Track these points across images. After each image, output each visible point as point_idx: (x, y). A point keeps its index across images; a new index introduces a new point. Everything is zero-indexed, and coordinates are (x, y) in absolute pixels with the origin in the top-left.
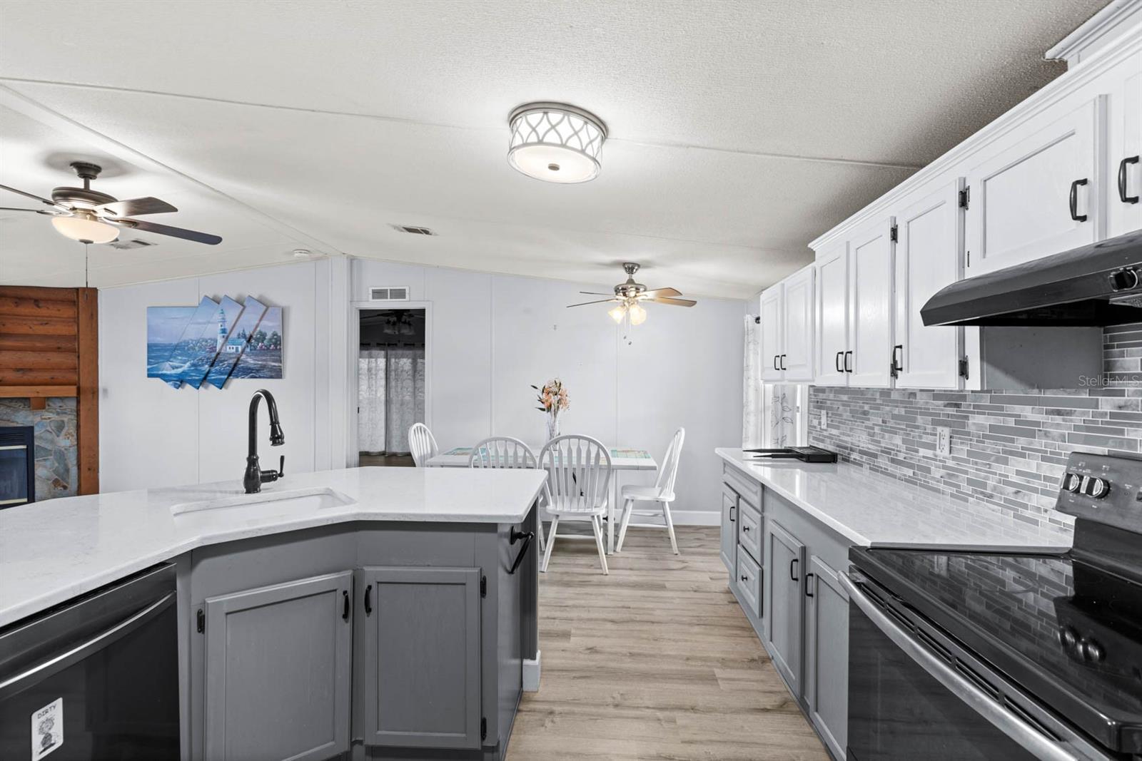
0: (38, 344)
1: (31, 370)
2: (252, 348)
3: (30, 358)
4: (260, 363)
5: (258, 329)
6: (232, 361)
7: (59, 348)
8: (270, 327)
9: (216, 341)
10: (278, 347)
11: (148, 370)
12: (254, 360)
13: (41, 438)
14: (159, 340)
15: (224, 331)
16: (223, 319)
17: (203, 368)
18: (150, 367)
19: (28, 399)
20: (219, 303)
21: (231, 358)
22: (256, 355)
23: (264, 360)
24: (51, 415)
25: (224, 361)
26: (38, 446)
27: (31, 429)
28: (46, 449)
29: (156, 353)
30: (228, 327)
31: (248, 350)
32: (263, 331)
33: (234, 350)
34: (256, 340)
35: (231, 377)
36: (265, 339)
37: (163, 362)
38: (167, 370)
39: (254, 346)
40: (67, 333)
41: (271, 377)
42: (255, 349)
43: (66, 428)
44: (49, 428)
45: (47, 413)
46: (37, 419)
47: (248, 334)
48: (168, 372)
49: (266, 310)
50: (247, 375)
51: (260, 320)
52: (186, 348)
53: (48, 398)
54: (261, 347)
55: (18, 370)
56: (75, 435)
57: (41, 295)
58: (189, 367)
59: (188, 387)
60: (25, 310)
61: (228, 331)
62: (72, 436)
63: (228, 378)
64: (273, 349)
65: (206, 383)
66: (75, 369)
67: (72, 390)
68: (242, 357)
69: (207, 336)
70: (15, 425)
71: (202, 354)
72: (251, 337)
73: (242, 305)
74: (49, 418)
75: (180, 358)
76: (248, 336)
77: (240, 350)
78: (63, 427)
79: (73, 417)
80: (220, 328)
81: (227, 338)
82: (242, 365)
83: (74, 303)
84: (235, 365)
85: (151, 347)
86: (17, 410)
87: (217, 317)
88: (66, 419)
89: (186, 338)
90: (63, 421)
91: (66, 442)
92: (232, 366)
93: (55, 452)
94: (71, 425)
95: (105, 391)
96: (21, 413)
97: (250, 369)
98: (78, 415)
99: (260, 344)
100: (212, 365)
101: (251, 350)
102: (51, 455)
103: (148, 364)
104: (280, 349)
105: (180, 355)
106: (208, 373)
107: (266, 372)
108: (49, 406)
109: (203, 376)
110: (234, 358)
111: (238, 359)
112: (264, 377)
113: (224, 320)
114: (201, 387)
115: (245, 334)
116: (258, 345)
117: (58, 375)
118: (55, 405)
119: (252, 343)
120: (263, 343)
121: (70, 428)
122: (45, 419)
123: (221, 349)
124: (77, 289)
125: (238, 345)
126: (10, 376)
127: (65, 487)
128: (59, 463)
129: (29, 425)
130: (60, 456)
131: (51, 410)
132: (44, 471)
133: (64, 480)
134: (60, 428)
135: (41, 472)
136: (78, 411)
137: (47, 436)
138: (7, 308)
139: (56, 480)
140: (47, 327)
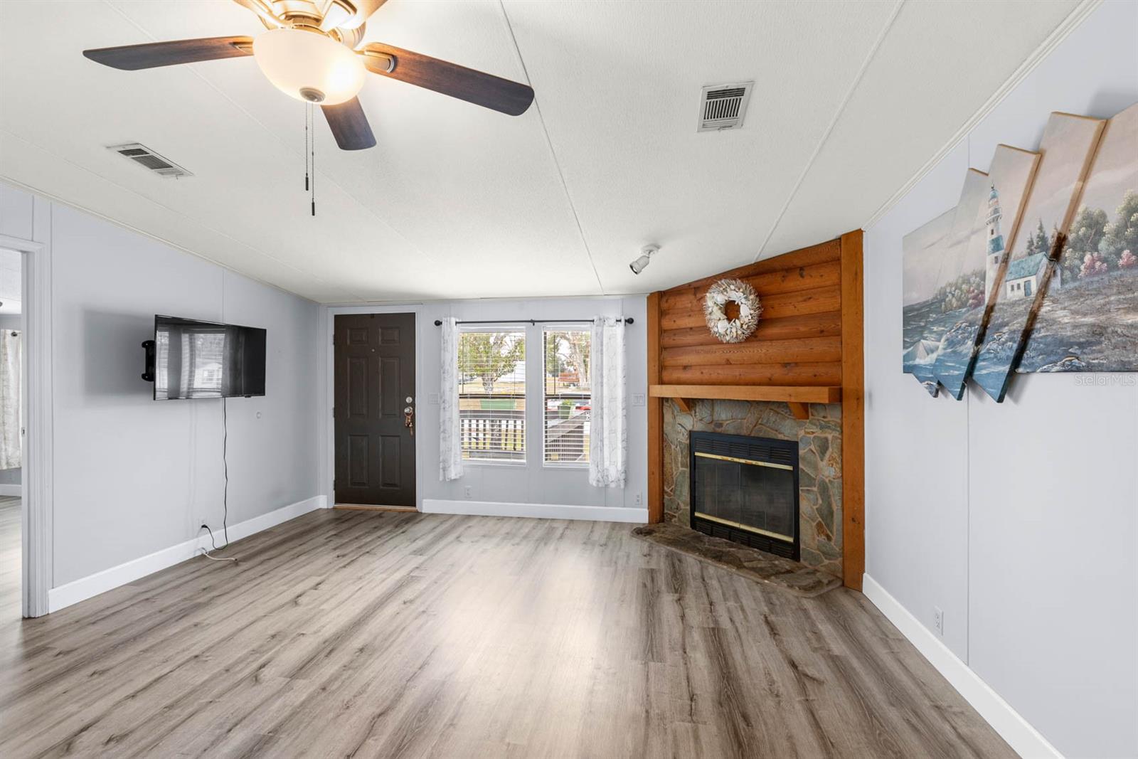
0: (802, 329)
1: (796, 364)
2: (1067, 273)
3: (796, 349)
4: (1089, 320)
5: (1081, 209)
6: (1020, 323)
7: (822, 332)
8: (1115, 187)
9: (983, 276)
12: (1074, 313)
13: (804, 459)
14: (915, 297)
15: (996, 244)
16: (996, 211)
20: (987, 175)
21: (1016, 316)
23: (1100, 310)
24: (814, 429)
26: (802, 469)
27: (796, 444)
28: (811, 477)
30: (1005, 230)
31: (1056, 283)
32: (1095, 210)
33: (1021, 293)
34: (1074, 248)
35: (1020, 370)
36: (1100, 234)
39: (1071, 269)
42: (1074, 278)
43: (830, 449)
44: (812, 447)
45: (811, 426)
46: (802, 433)
47: (1051, 235)
50: (1055, 363)
51: (1085, 177)
52: (943, 305)
54: (1092, 267)
55: (785, 365)
56: (840, 461)
58: (945, 349)
59: (947, 396)
60: (793, 283)
61: (1005, 243)
62: (837, 463)
66: (837, 362)
68: (1043, 310)
69: (968, 270)
70: (781, 437)
72: (1061, 241)
73: (1037, 151)
74: (813, 433)
76: (1051, 241)
77: (1034, 288)
78: (827, 448)
79: (837, 434)
80: (989, 237)
81: (1006, 260)
83: (837, 261)
84: (1027, 334)
86: (784, 418)
87: (985, 211)
88: (830, 437)
89: (943, 283)
90: (826, 439)
91: (828, 470)
92: (1018, 337)
93: (820, 485)
94: (835, 445)
95: (870, 396)
96: (788, 421)
98: (842, 434)
99: (1088, 258)
100: (980, 340)
101: (1063, 282)
102: (815, 486)
108: (812, 415)
109: (964, 368)
111: (1033, 317)
115: (1043, 239)
116: (1083, 262)
117: (821, 370)
118: (818, 415)
119: (1066, 259)
120: (1097, 250)
121: (832, 451)
122: (808, 433)
123: (995, 295)
124: (840, 239)
125: (1030, 275)
126: (778, 373)
127: (829, 538)
128: (822, 499)
129: (794, 439)
130: (824, 490)
131: (814, 421)
132: (808, 505)
133: (828, 525)
134: (824, 448)
135: (806, 506)
136: (841, 427)
137: (810, 456)
138: (773, 286)
139: (819, 525)
140: (811, 303)
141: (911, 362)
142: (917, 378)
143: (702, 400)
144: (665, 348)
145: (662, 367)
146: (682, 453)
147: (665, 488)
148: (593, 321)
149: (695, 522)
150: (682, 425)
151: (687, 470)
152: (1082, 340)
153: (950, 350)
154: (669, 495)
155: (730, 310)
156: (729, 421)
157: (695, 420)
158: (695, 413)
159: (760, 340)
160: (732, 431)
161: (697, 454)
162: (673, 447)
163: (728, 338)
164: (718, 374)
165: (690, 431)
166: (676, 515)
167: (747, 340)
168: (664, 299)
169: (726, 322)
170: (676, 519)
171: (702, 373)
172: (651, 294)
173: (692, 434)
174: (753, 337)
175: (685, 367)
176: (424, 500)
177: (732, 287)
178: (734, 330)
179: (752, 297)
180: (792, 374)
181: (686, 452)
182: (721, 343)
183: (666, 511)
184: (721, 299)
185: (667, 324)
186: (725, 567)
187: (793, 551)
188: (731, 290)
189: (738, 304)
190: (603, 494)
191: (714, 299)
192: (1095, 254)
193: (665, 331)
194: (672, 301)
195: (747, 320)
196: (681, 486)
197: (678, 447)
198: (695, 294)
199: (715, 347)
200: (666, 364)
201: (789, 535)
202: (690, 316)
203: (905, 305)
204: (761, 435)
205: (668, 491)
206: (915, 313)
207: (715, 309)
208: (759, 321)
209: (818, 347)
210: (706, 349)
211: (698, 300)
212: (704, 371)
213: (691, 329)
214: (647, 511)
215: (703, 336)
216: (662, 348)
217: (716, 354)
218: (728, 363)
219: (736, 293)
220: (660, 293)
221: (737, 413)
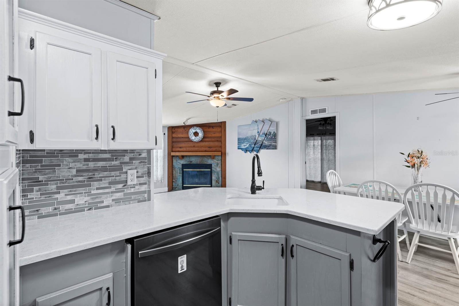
0: (213, 140)
1: (211, 147)
3: (211, 144)
4: (269, 143)
5: (269, 131)
6: (261, 143)
7: (217, 140)
8: (272, 130)
9: (256, 136)
10: (275, 137)
11: (238, 147)
12: (268, 142)
13: (213, 168)
14: (241, 137)
15: (258, 132)
17: (252, 146)
19: (211, 156)
20: (257, 122)
23: (271, 142)
24: (215, 161)
25: (258, 143)
26: (213, 170)
27: (212, 164)
28: (215, 171)
29: (240, 141)
30: (259, 131)
31: (265, 139)
32: (270, 131)
33: (261, 139)
34: (268, 135)
35: (261, 149)
36: (271, 134)
37: (242, 144)
40: (219, 136)
41: (273, 149)
42: (268, 138)
44: (215, 165)
46: (213, 162)
47: (265, 133)
48: (243, 147)
49: (271, 124)
50: (265, 148)
51: (269, 128)
52: (248, 139)
53: (215, 156)
54: (270, 138)
55: (209, 147)
57: (214, 125)
58: (249, 146)
59: (248, 152)
60: (211, 129)
61: (259, 132)
62: (220, 167)
63: (259, 149)
64: (274, 138)
65: (253, 151)
66: (221, 147)
67: (220, 153)
68: (264, 142)
69: (253, 135)
70: (208, 163)
71: (252, 141)
72: (266, 134)
73: (263, 122)
75: (246, 142)
76: (265, 134)
77: (263, 139)
79: (220, 162)
80: (257, 131)
81: (259, 135)
82: (264, 145)
83: (221, 127)
84: (262, 144)
85: (239, 139)
87: (256, 127)
88: (219, 162)
89: (248, 135)
90: (218, 163)
91: (219, 169)
92: (261, 145)
95: (228, 154)
96: (209, 160)
97: (266, 146)
98: (221, 161)
100: (255, 145)
101: (266, 139)
102: (216, 173)
103: (238, 145)
104: (276, 138)
106: (254, 147)
107: (271, 147)
109: (252, 149)
111: (263, 142)
112: (270, 149)
113: (258, 129)
114: (252, 153)
115: (264, 133)
117: (217, 149)
120: (270, 136)
121: (220, 165)
123: (257, 139)
124: (221, 122)
125: (262, 137)
126: (207, 149)
127: (219, 183)
129: (211, 163)
130: (218, 174)
131: (216, 159)
134: (218, 165)
135: (213, 178)
136: (221, 160)
137: (215, 167)
138: (207, 129)
139: (217, 181)
140: (215, 134)
141: (240, 147)
142: (241, 150)
143: (186, 156)
145: (172, 147)
146: (179, 170)
147: (173, 181)
150: (178, 164)
151: (181, 175)
154: (175, 182)
155: (196, 134)
156: (194, 161)
157: (184, 161)
158: (184, 159)
159: (203, 142)
160: (195, 163)
161: (184, 170)
162: (176, 169)
163: (195, 141)
164: (191, 149)
165: (182, 164)
166: (177, 187)
167: (200, 141)
168: (173, 129)
169: (194, 136)
172: (169, 127)
173: (183, 165)
175: (180, 147)
177: (198, 129)
178: (197, 139)
179: (202, 132)
180: (211, 149)
181: (181, 170)
182: (193, 142)
183: (173, 187)
184: (194, 131)
185: (174, 135)
189: (198, 133)
191: (192, 131)
193: (173, 137)
194: (176, 129)
195: (200, 137)
196: (179, 179)
200: (174, 146)
201: (209, 185)
202: (182, 134)
204: (203, 163)
205: (175, 181)
206: (241, 139)
207: (192, 133)
208: (203, 137)
209: (217, 144)
210: (188, 143)
211: (185, 130)
212: (187, 148)
213: (182, 137)
214: (167, 188)
215: (187, 140)
216: (173, 142)
217: (191, 144)
218: (194, 146)
219: (199, 130)
220: (172, 127)
221: (196, 158)
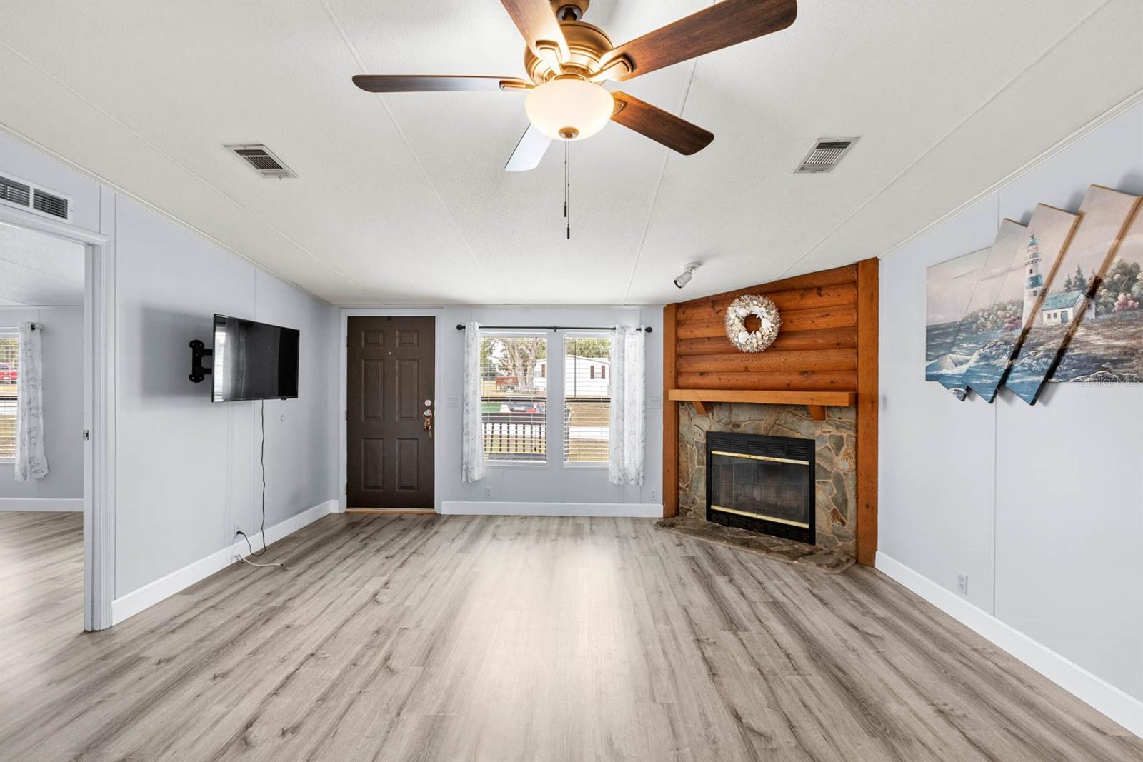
0: (820, 341)
1: (813, 372)
2: (1101, 308)
3: (813, 359)
5: (1116, 260)
6: (1057, 343)
7: (838, 344)
9: (1021, 305)
11: (928, 368)
13: (820, 455)
14: (941, 318)
15: (1035, 281)
16: (1035, 255)
17: (999, 363)
18: (929, 363)
19: (810, 406)
20: (1026, 226)
21: (1051, 338)
22: (1111, 324)
23: (1131, 337)
24: (830, 428)
26: (818, 464)
27: (812, 442)
28: (826, 470)
30: (1044, 270)
31: (1090, 315)
32: (1130, 261)
33: (1058, 320)
34: (1109, 289)
35: (1053, 380)
36: (1134, 280)
37: (945, 354)
38: (948, 369)
39: (1105, 304)
40: (846, 324)
42: (1108, 311)
43: (845, 447)
44: (828, 445)
45: (827, 426)
46: (818, 432)
47: (1088, 278)
49: (1138, 206)
50: (1088, 375)
51: (1121, 236)
52: (974, 326)
53: (829, 407)
54: (1125, 304)
55: (803, 372)
56: (854, 457)
57: (822, 280)
58: (977, 362)
59: (978, 398)
60: (811, 300)
61: (1043, 281)
62: (851, 457)
63: (1045, 382)
65: (1006, 392)
66: (853, 370)
67: (843, 398)
68: (1077, 334)
69: (1004, 299)
70: (798, 436)
71: (998, 335)
72: (1097, 282)
73: (1076, 213)
74: (829, 432)
75: (965, 345)
76: (1089, 282)
77: (1071, 316)
78: (842, 445)
79: (852, 433)
80: (1028, 275)
81: (1043, 294)
82: (1076, 352)
83: (854, 283)
84: (1061, 352)
86: (801, 420)
87: (1024, 254)
88: (845, 435)
89: (974, 308)
90: (841, 437)
91: (843, 465)
92: (1054, 354)
93: (835, 477)
94: (849, 443)
95: (885, 399)
96: (804, 423)
98: (857, 432)
99: (1121, 297)
100: (1015, 355)
101: (1097, 314)
102: (830, 478)
103: (927, 360)
105: (964, 340)
106: (1009, 370)
108: (828, 416)
109: (998, 378)
110: (1056, 337)
111: (1068, 339)
112: (1131, 380)
113: (1035, 259)
115: (1082, 281)
116: (1117, 300)
117: (838, 378)
118: (835, 415)
119: (1101, 297)
120: (1130, 292)
121: (848, 447)
122: (825, 432)
123: (1031, 320)
124: (857, 264)
125: (1067, 307)
126: (796, 379)
127: (843, 523)
128: (837, 490)
129: (811, 438)
130: (839, 481)
131: (830, 422)
132: (823, 496)
133: (842, 512)
134: (839, 444)
135: (821, 496)
136: (857, 426)
137: (826, 453)
138: (792, 301)
139: (834, 512)
140: (827, 319)
141: (935, 372)
142: (944, 385)
143: (720, 403)
144: (681, 356)
145: (678, 373)
146: (698, 451)
147: (681, 485)
148: (615, 329)
149: (711, 515)
150: (697, 428)
151: (704, 468)
152: (1114, 358)
153: (982, 363)
154: (684, 491)
155: (751, 323)
156: (748, 423)
157: (713, 421)
158: (713, 415)
159: (778, 350)
160: (750, 431)
161: (713, 452)
162: (689, 446)
163: (748, 348)
164: (737, 380)
165: (707, 432)
166: (692, 509)
167: (767, 350)
168: (681, 311)
169: (746, 333)
170: (692, 513)
171: (720, 379)
172: (668, 305)
173: (709, 435)
174: (773, 348)
175: (702, 374)
176: (443, 502)
177: (755, 302)
178: (754, 341)
179: (773, 312)
180: (810, 381)
181: (703, 451)
182: (741, 352)
183: (680, 506)
184: (743, 312)
185: (683, 333)
186: (755, 552)
187: (808, 536)
188: (754, 305)
189: (759, 317)
190: (621, 491)
191: (736, 312)
192: (1129, 295)
193: (681, 340)
194: (689, 312)
195: (767, 332)
196: (697, 483)
197: (694, 447)
198: (713, 307)
199: (733, 356)
200: (682, 370)
201: (804, 522)
202: (708, 326)
203: (928, 325)
204: (779, 434)
205: (684, 487)
206: (941, 331)
207: (737, 321)
208: (779, 333)
209: (836, 357)
210: (726, 356)
211: (718, 312)
212: (722, 377)
213: (709, 338)
214: (662, 506)
215: (722, 346)
216: (679, 356)
217: (736, 362)
218: (746, 370)
219: (758, 308)
220: (676, 304)
221: (755, 415)
